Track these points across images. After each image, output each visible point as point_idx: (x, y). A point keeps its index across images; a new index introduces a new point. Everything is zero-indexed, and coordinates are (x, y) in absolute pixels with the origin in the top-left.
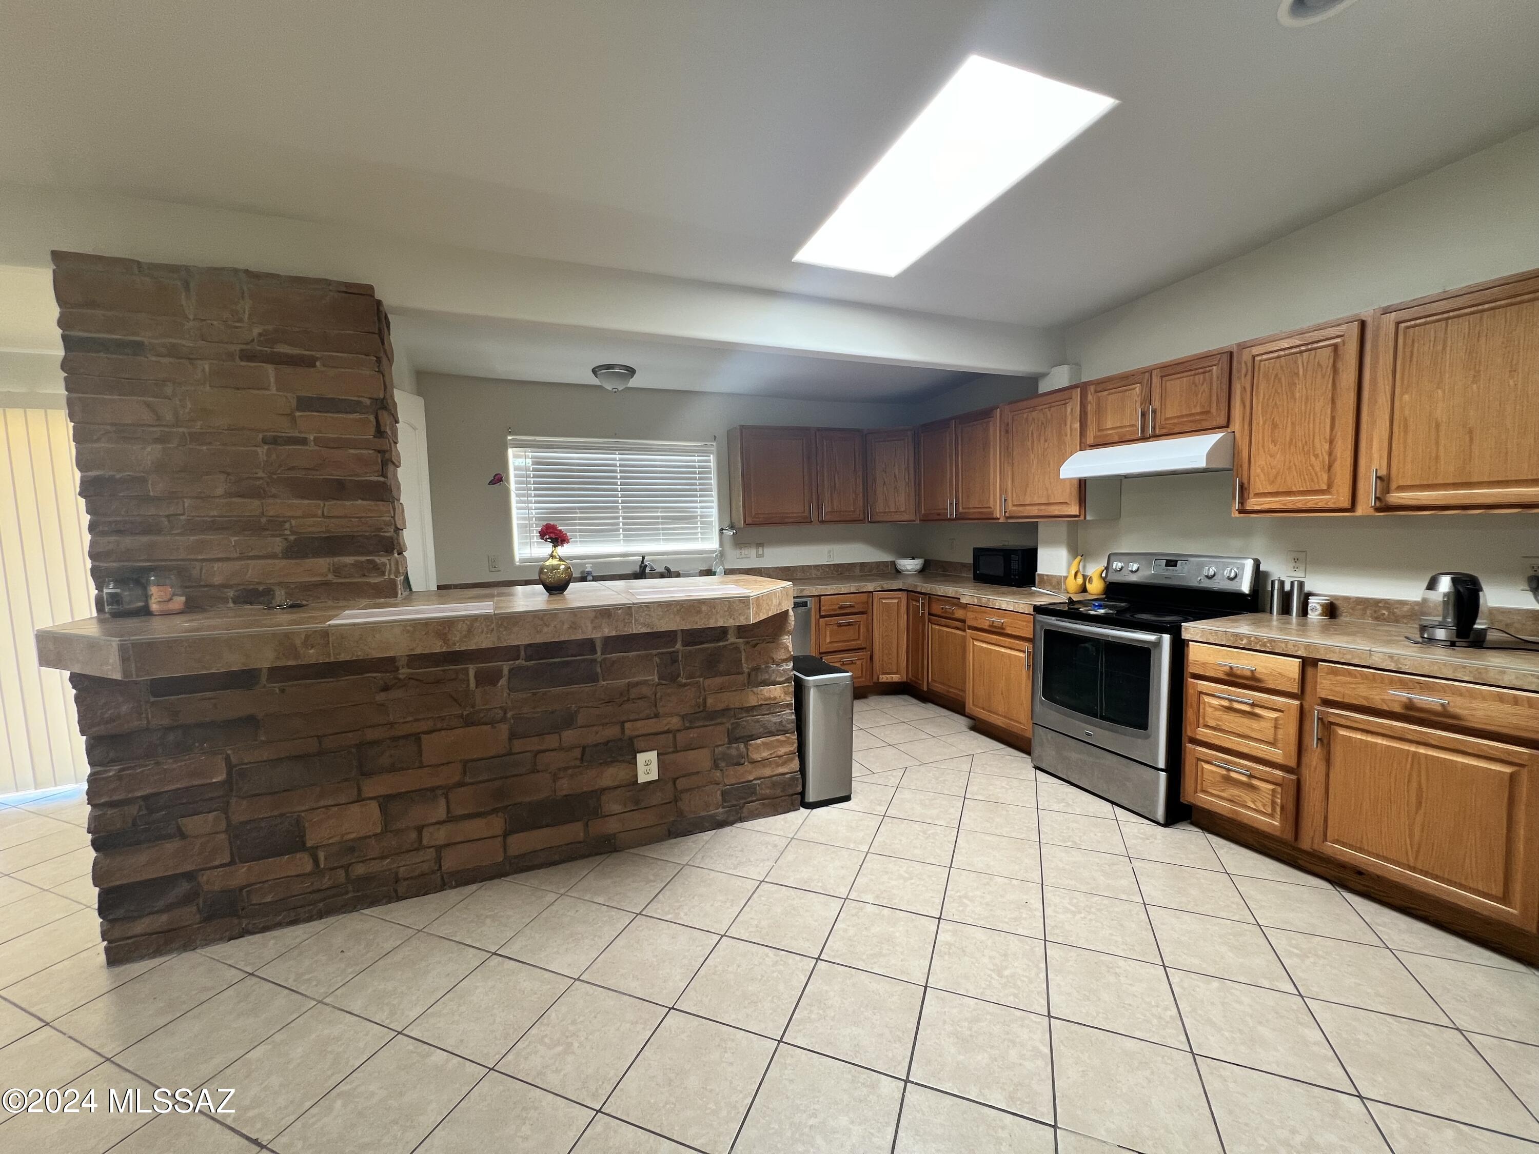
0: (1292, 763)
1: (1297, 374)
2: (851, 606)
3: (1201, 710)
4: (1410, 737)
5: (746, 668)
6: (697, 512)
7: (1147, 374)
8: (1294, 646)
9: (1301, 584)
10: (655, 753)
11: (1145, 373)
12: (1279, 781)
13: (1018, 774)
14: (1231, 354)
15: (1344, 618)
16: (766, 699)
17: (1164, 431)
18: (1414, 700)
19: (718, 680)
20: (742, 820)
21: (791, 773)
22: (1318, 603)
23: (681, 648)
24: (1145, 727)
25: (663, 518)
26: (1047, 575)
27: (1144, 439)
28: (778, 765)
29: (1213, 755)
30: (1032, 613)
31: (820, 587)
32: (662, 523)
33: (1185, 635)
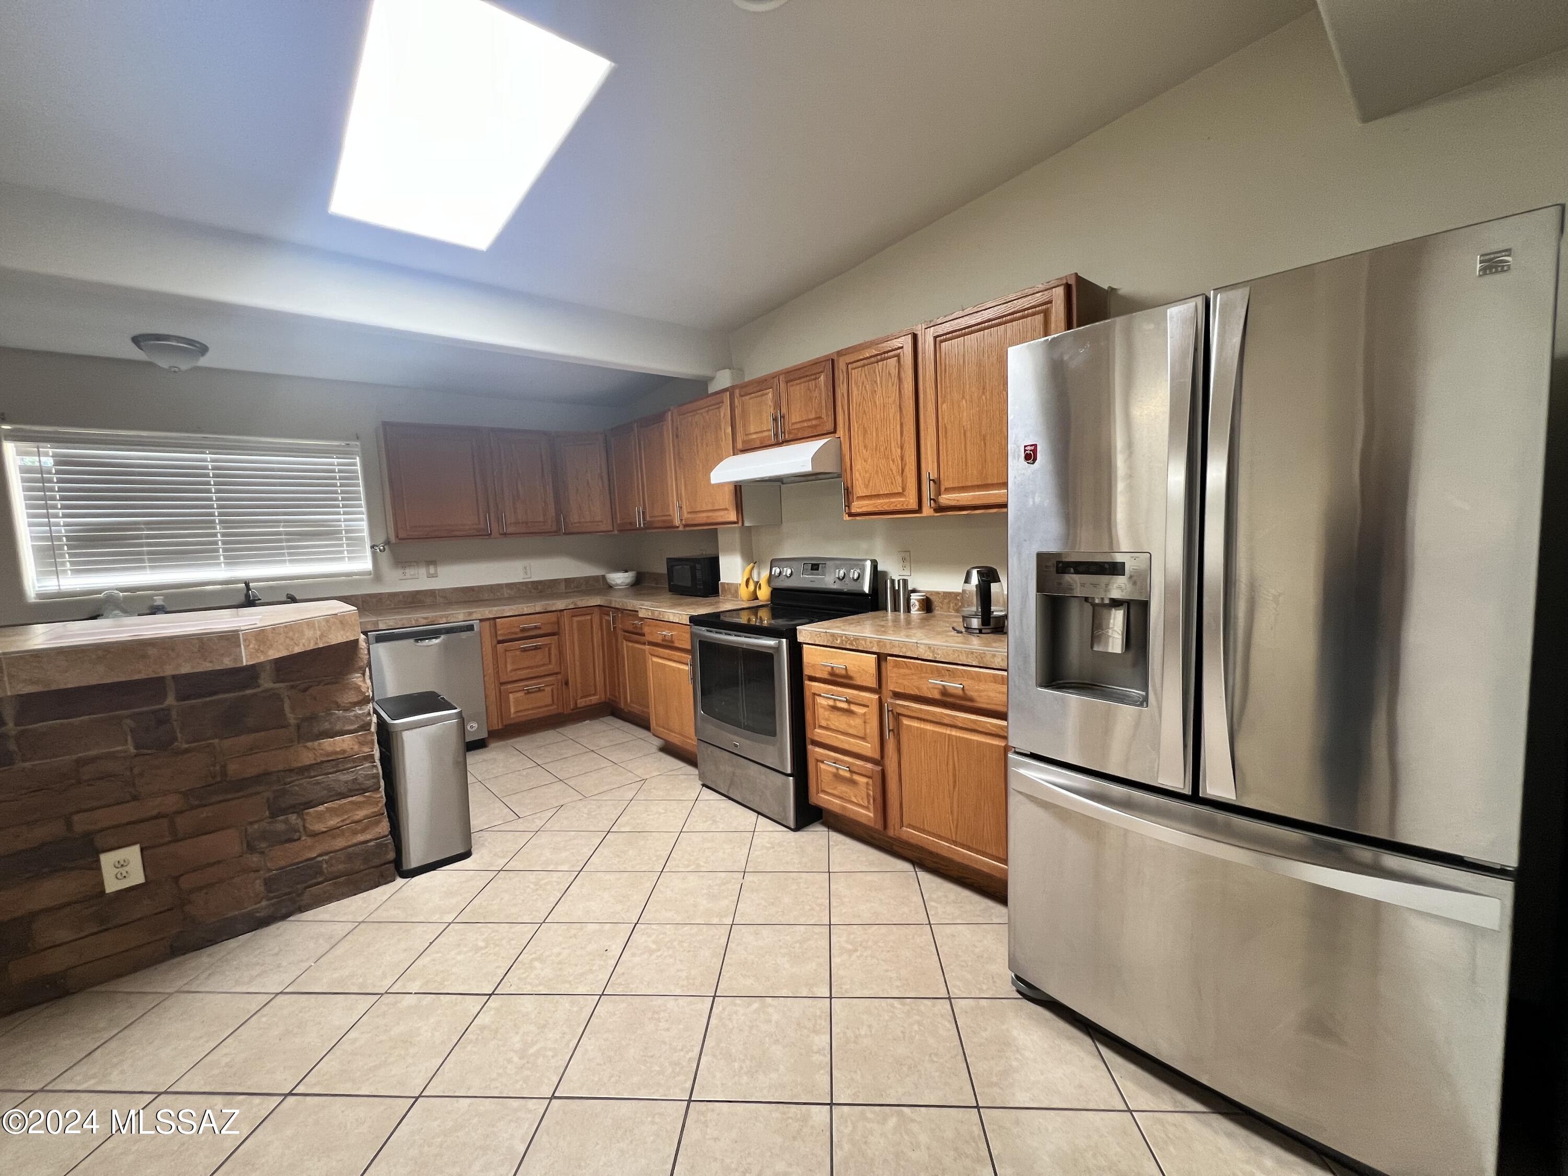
0: (877, 756)
1: (876, 382)
2: (536, 628)
3: (816, 712)
4: (946, 721)
5: (292, 719)
6: (340, 526)
7: (775, 379)
8: (871, 643)
9: (905, 582)
10: (136, 849)
11: (773, 378)
12: (869, 774)
13: (682, 795)
14: (833, 360)
15: (937, 612)
16: (328, 754)
17: (791, 437)
18: (947, 687)
19: (245, 740)
20: (302, 909)
21: (376, 839)
22: (916, 600)
23: (175, 703)
24: (773, 734)
25: (287, 534)
26: (728, 584)
27: (778, 444)
28: (355, 833)
29: (826, 755)
30: (689, 624)
31: (496, 608)
32: (288, 541)
33: (800, 639)
